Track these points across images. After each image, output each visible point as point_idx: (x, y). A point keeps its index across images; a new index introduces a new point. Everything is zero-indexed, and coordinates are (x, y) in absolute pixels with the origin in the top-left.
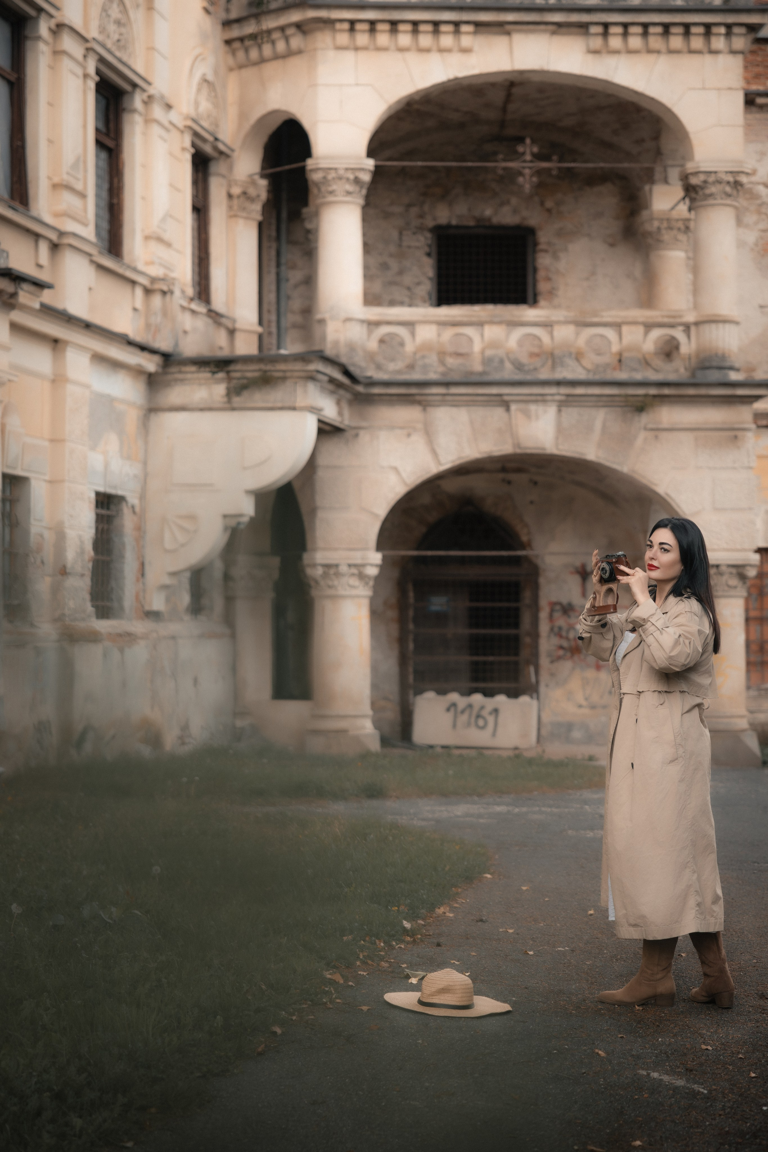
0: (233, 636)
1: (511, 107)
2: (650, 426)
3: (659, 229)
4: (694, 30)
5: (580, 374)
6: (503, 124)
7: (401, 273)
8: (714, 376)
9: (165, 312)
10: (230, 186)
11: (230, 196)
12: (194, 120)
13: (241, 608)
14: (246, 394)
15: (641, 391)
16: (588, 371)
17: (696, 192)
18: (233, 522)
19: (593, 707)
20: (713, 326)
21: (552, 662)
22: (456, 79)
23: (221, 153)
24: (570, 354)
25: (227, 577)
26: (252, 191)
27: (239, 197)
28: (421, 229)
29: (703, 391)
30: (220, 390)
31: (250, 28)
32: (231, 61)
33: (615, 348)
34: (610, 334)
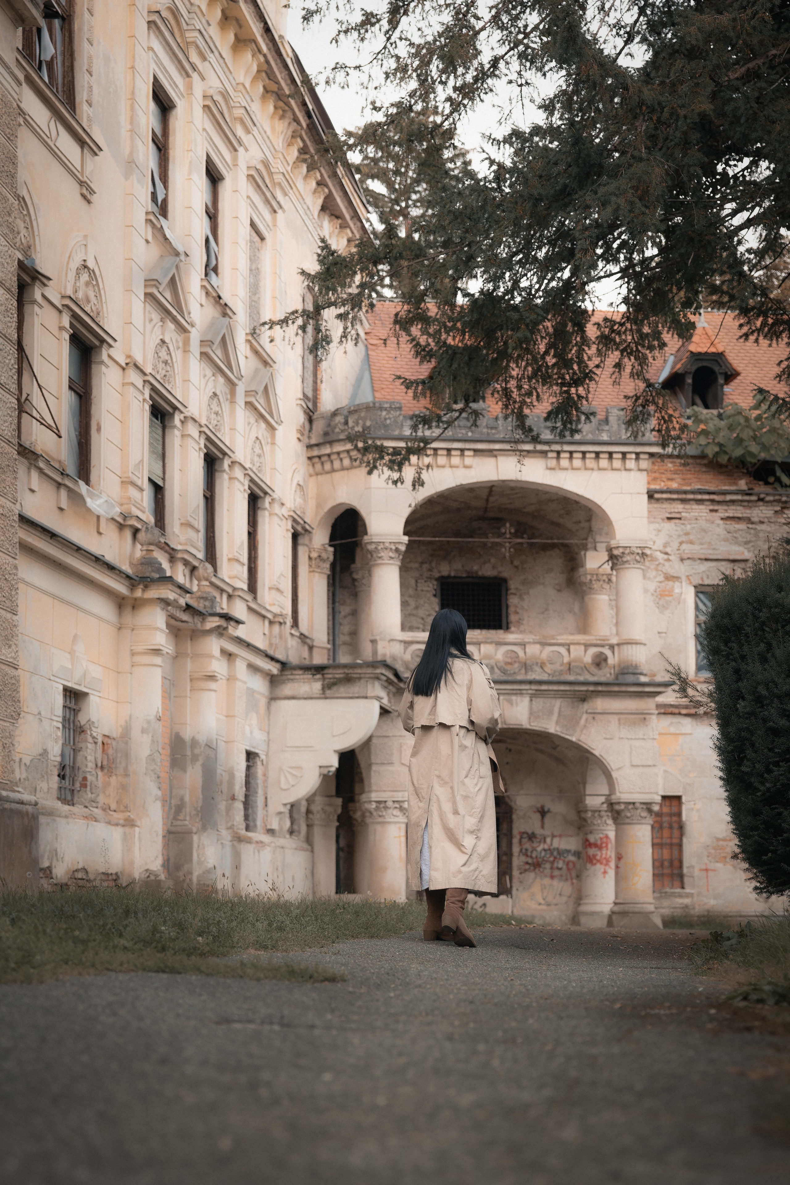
0: (312, 851)
1: (492, 499)
2: (589, 711)
3: (591, 580)
4: (615, 456)
5: (545, 677)
6: (486, 510)
7: (417, 608)
8: (630, 679)
9: (281, 636)
10: (310, 552)
11: (310, 558)
12: (294, 512)
13: (317, 831)
14: (335, 688)
15: (584, 688)
16: (549, 675)
17: (618, 560)
18: (325, 771)
19: (549, 905)
20: (629, 646)
21: (521, 873)
22: (462, 485)
23: (306, 531)
24: (537, 663)
25: (308, 812)
26: (324, 555)
27: (316, 559)
28: (430, 578)
29: (623, 689)
30: (317, 686)
31: (327, 450)
32: (311, 470)
33: (566, 660)
34: (563, 650)
